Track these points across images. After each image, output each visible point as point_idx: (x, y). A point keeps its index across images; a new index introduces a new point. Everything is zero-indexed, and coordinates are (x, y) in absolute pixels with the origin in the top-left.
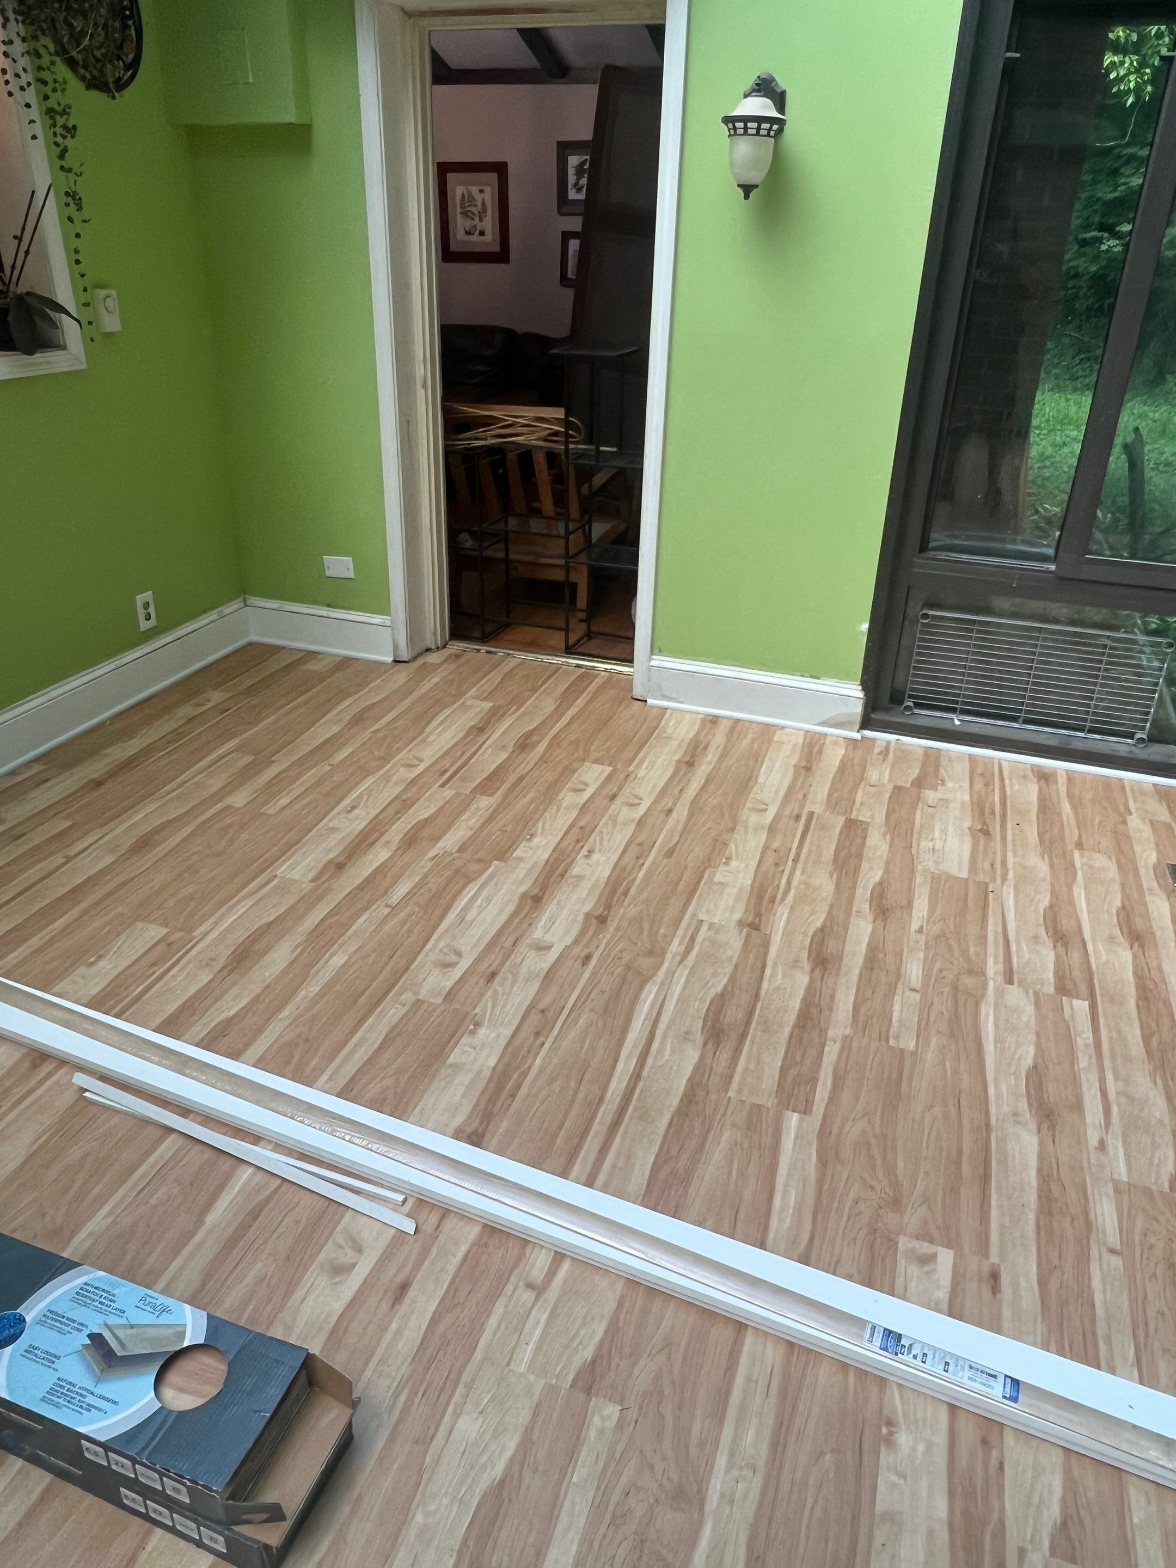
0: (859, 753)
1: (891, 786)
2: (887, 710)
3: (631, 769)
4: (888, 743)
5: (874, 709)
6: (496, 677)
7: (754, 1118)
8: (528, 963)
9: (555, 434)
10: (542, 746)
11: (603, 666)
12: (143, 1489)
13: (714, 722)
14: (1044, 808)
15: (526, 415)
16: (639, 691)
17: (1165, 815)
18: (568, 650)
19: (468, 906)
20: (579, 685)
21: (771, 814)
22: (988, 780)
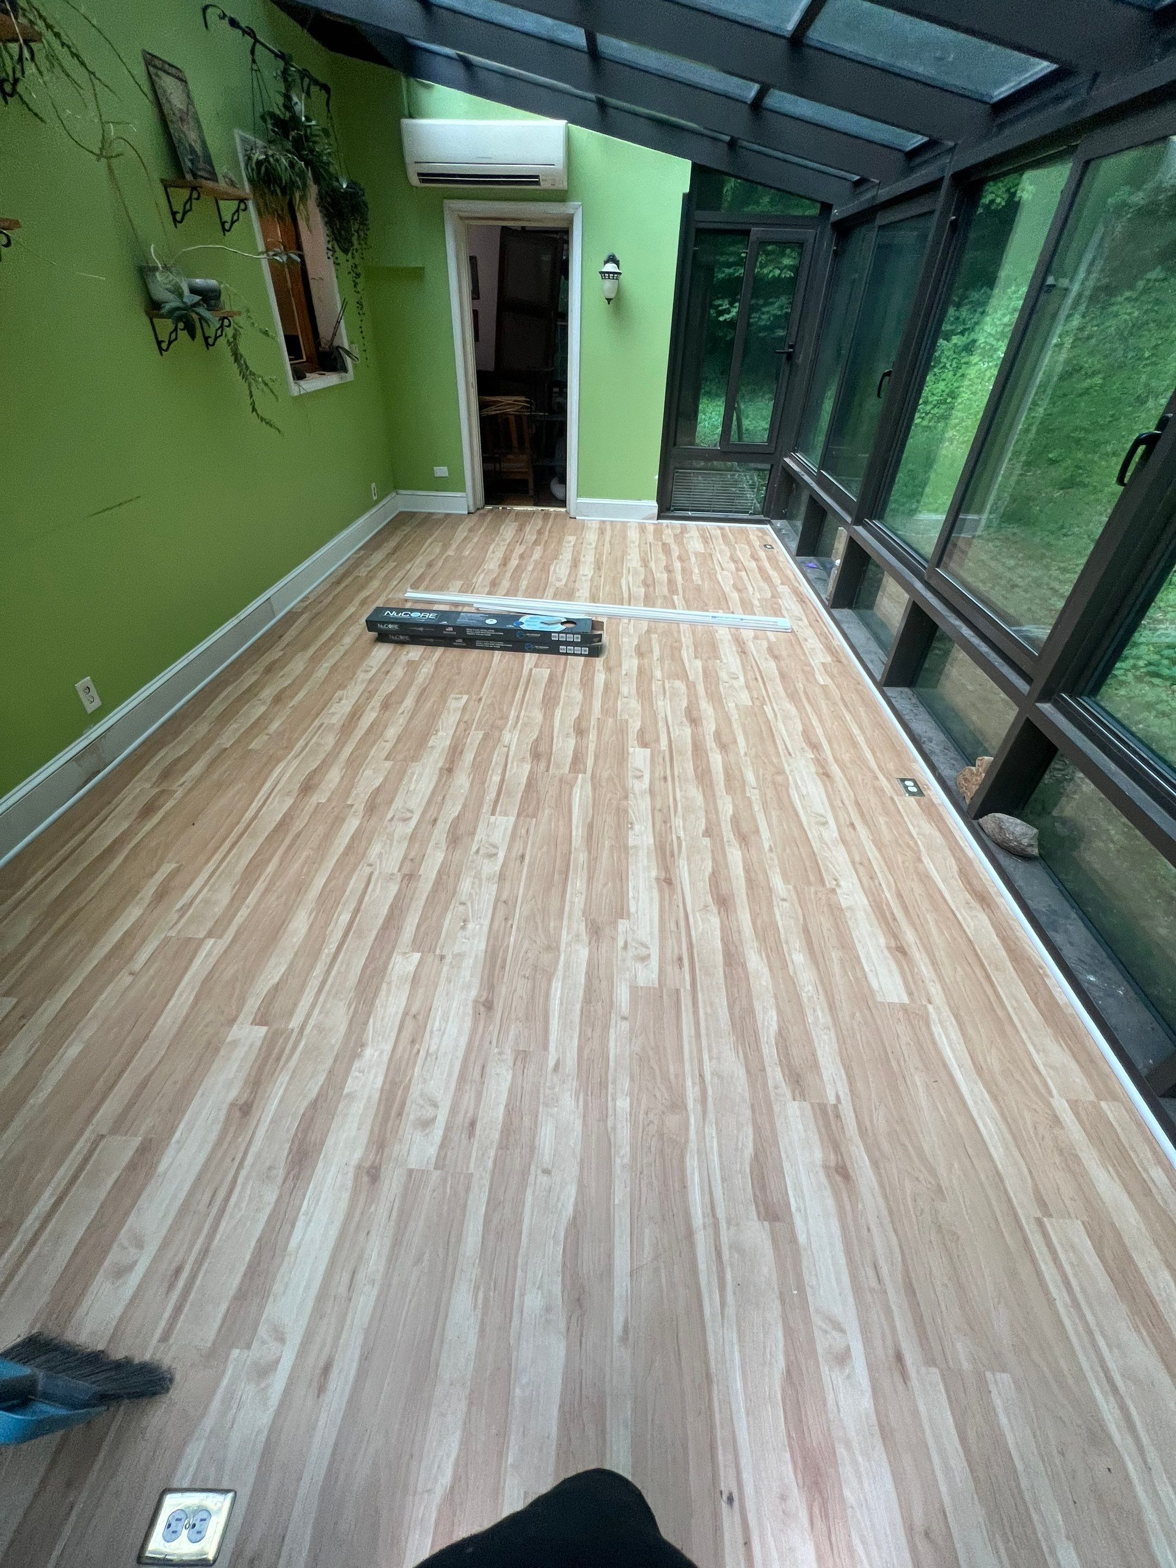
0: (658, 527)
1: (673, 534)
2: (665, 512)
3: (583, 536)
4: (667, 523)
5: (662, 512)
6: (512, 516)
7: (665, 597)
8: (584, 578)
9: (524, 407)
10: (547, 533)
11: (552, 509)
12: (567, 643)
13: (604, 522)
14: (723, 536)
15: (510, 399)
16: (572, 515)
17: (760, 534)
18: (535, 505)
19: (555, 570)
20: (547, 515)
21: (637, 543)
22: (704, 530)
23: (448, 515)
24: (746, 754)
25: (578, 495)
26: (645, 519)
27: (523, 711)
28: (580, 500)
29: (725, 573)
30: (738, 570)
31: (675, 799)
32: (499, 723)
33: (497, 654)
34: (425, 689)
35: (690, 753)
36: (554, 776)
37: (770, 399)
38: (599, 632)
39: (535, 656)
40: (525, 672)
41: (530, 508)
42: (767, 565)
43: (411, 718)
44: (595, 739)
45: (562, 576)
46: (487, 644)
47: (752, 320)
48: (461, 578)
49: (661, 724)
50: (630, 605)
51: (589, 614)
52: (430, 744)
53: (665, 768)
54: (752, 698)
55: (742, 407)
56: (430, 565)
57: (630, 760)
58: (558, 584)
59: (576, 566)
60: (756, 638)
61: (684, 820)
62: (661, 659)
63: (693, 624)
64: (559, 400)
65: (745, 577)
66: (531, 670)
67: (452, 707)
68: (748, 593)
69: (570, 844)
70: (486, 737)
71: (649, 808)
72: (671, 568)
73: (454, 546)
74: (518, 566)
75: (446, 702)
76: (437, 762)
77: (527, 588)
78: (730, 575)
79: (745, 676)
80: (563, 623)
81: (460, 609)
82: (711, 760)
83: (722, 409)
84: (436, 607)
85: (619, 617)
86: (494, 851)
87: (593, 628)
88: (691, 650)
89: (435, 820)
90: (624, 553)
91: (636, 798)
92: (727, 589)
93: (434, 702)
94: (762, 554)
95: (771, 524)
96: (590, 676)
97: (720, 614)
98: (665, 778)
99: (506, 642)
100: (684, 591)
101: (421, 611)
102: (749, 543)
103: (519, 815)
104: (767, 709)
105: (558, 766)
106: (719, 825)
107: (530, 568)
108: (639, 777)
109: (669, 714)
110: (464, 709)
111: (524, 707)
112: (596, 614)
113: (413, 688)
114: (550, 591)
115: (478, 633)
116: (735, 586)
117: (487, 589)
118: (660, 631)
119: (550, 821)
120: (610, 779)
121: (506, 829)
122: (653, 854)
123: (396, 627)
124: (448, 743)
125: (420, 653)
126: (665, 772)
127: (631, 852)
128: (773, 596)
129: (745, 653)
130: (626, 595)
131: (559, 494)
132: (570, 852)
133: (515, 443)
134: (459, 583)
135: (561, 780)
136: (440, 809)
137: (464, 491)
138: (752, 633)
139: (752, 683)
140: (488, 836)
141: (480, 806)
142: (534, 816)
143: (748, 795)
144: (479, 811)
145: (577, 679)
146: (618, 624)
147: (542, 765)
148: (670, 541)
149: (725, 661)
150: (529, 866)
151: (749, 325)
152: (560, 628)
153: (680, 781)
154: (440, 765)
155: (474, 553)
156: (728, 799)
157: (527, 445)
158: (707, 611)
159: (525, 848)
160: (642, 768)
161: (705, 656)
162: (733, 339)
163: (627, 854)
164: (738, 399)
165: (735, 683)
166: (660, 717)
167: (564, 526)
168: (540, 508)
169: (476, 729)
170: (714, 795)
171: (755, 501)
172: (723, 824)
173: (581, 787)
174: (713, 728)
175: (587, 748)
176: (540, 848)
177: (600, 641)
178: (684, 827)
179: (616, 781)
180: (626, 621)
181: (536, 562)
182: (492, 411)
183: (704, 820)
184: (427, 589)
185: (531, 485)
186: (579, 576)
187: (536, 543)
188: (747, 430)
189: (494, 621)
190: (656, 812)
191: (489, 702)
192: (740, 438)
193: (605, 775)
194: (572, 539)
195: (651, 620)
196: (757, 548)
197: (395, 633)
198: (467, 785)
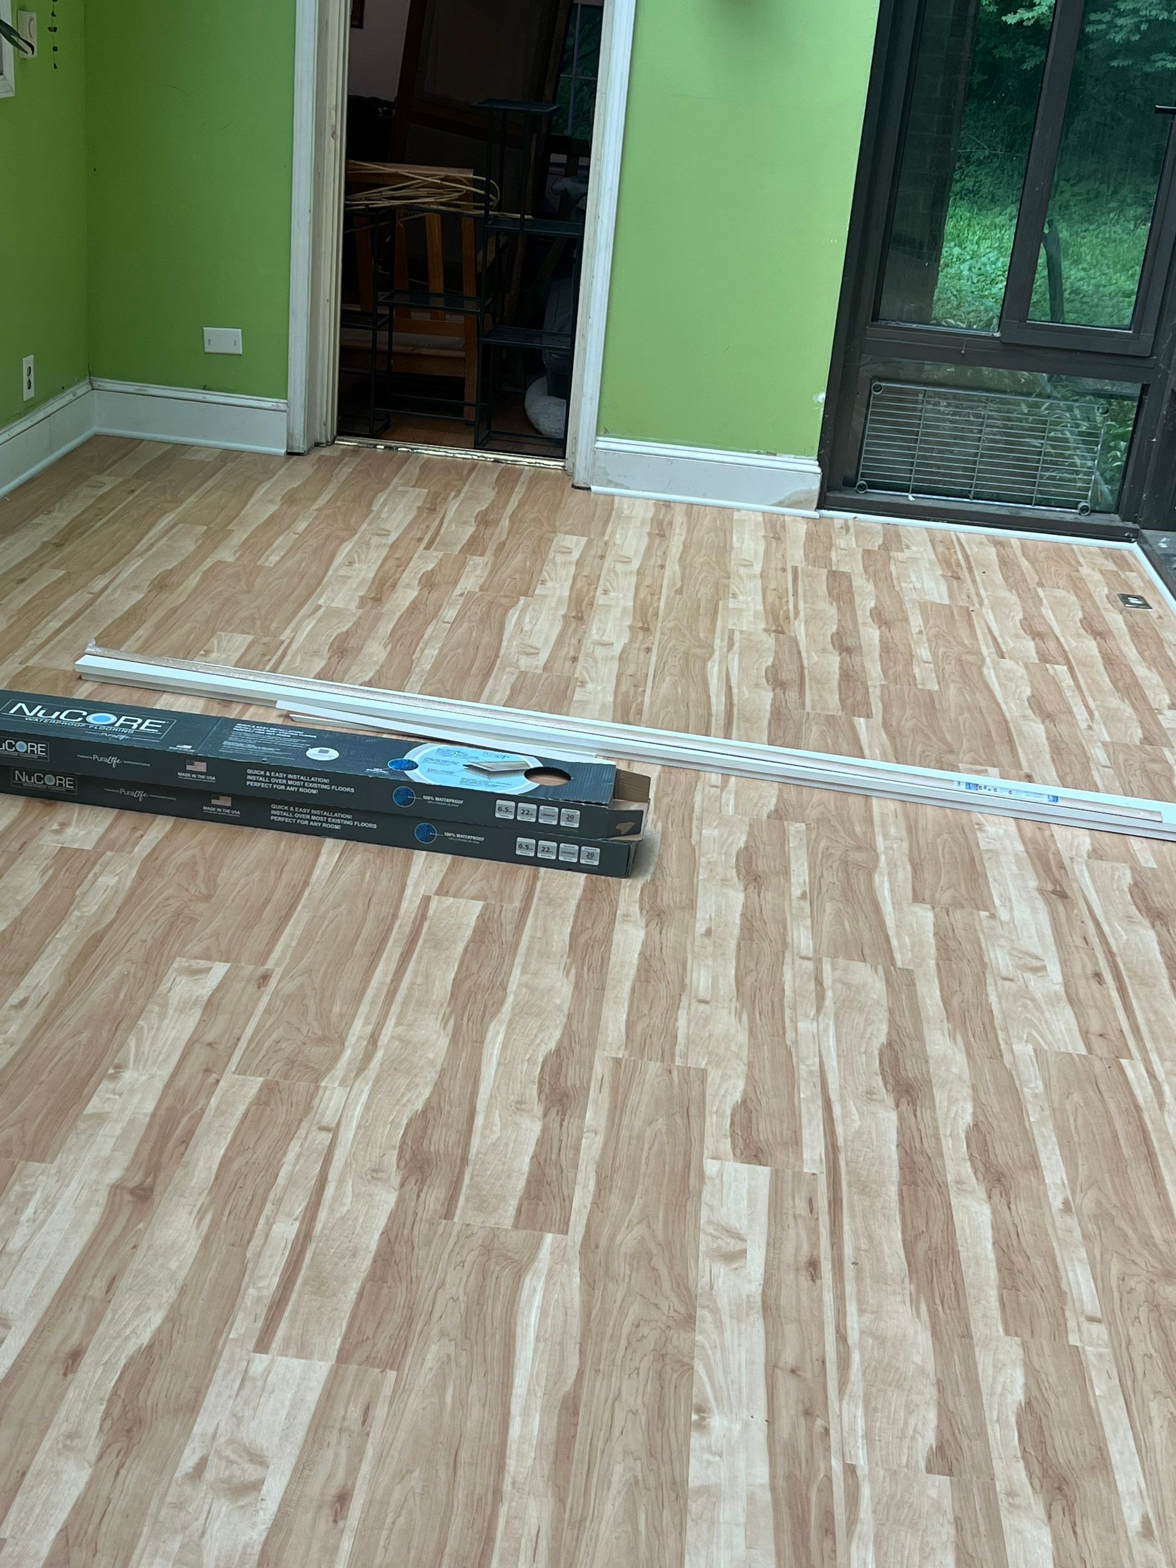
0: (821, 529)
1: (861, 551)
2: (840, 491)
3: (606, 538)
4: (846, 520)
5: (830, 489)
6: (413, 470)
7: (831, 720)
8: (599, 652)
9: (467, 196)
10: (505, 523)
11: (525, 460)
12: (538, 831)
13: (667, 504)
14: (1005, 563)
15: (435, 174)
16: (580, 479)
17: (1111, 566)
18: (478, 446)
19: (519, 622)
20: (508, 478)
21: (757, 568)
22: (948, 545)
23: (228, 455)
24: (1067, 1207)
25: (602, 429)
26: (780, 504)
27: (391, 1022)
28: (604, 443)
29: (1007, 663)
30: (1044, 658)
31: (842, 1337)
32: (315, 1052)
33: (331, 848)
34: (98, 938)
35: (893, 1190)
36: (467, 1233)
37: (1138, 220)
38: (634, 807)
39: (442, 861)
40: (409, 906)
41: (460, 454)
42: (1131, 652)
43: (45, 1023)
44: (603, 1122)
45: (536, 641)
46: (303, 817)
47: (1089, 29)
48: (246, 626)
49: (807, 1092)
50: (727, 736)
51: (607, 751)
52: (94, 1106)
53: (814, 1233)
54: (1085, 1034)
55: (1064, 234)
56: (162, 585)
57: (705, 1196)
58: (525, 663)
59: (580, 619)
60: (1096, 854)
61: (870, 1412)
62: (813, 895)
63: (907, 800)
64: (566, 184)
65: (1067, 681)
66: (426, 900)
67: (174, 998)
68: (1074, 724)
69: (501, 1468)
70: (267, 1095)
71: (760, 1358)
72: (850, 642)
73: (238, 538)
74: (414, 607)
75: (158, 979)
76: (107, 1163)
77: (436, 666)
78: (1022, 671)
79: (1065, 963)
80: (530, 773)
81: (233, 712)
82: (958, 1217)
83: (1008, 236)
84: (164, 702)
85: (696, 768)
86: (251, 1472)
87: (617, 793)
88: (904, 874)
89: (76, 1356)
90: (721, 591)
91: (719, 1325)
92: (1013, 709)
93: (123, 979)
94: (1115, 619)
95: (1143, 542)
96: (599, 930)
97: (991, 779)
98: (813, 1265)
99: (359, 814)
100: (886, 708)
101: (117, 710)
102: (1078, 586)
103: (343, 1357)
104: (1134, 1071)
105: (482, 1204)
106: (982, 1435)
107: (450, 614)
108: (734, 1257)
109: (832, 1063)
110: (211, 1005)
111: (395, 1008)
112: (632, 756)
113: (64, 931)
114: (502, 681)
115: (280, 783)
116: (1036, 704)
117: (319, 664)
118: (813, 813)
119: (440, 1389)
120: (641, 1256)
121: (295, 1405)
122: (766, 1521)
123: (39, 749)
124: (149, 1107)
125: (98, 831)
126: (815, 1244)
127: (695, 1507)
128: (1148, 739)
129: (1063, 895)
130: (718, 705)
131: (547, 424)
132: (497, 1493)
133: (437, 283)
134: (241, 641)
135: (487, 1250)
136: (96, 1319)
137: (281, 391)
138: (1085, 841)
139: (1085, 989)
140: (238, 1419)
141: (226, 1319)
142: (394, 1360)
143: (1074, 1340)
144: (218, 1333)
145: (562, 933)
146: (691, 789)
147: (434, 1197)
148: (854, 567)
149: (1003, 915)
150: (360, 1535)
151: (1083, 40)
152: (523, 785)
153: (859, 1278)
154: (114, 1175)
155: (291, 563)
156: (1011, 1349)
157: (469, 289)
158: (954, 768)
159: (353, 1470)
160: (740, 1225)
161: (945, 897)
162: (1040, 70)
163: (682, 1512)
164: (1053, 214)
165: (1035, 984)
166: (806, 1067)
167: (555, 507)
168: (492, 456)
169: (242, 1070)
170: (967, 1335)
171: (1097, 475)
172: (994, 1432)
173: (550, 1275)
174: (967, 1119)
175: (577, 1149)
176: (403, 1475)
177: (637, 830)
178: (868, 1435)
179: (660, 1264)
180: (715, 778)
181: (469, 597)
182: (380, 200)
183: (932, 1416)
184: (144, 652)
185: (471, 393)
186: (587, 646)
187: (474, 546)
188: (1075, 291)
189: (333, 754)
190: (780, 1375)
191: (290, 987)
192: (1056, 309)
193: (628, 1240)
194: (575, 544)
195: (785, 781)
196: (1103, 603)
197: (30, 766)
198: (192, 1246)
